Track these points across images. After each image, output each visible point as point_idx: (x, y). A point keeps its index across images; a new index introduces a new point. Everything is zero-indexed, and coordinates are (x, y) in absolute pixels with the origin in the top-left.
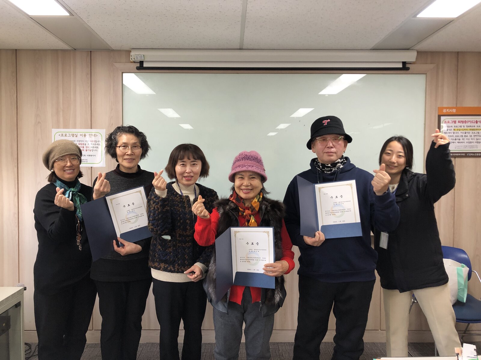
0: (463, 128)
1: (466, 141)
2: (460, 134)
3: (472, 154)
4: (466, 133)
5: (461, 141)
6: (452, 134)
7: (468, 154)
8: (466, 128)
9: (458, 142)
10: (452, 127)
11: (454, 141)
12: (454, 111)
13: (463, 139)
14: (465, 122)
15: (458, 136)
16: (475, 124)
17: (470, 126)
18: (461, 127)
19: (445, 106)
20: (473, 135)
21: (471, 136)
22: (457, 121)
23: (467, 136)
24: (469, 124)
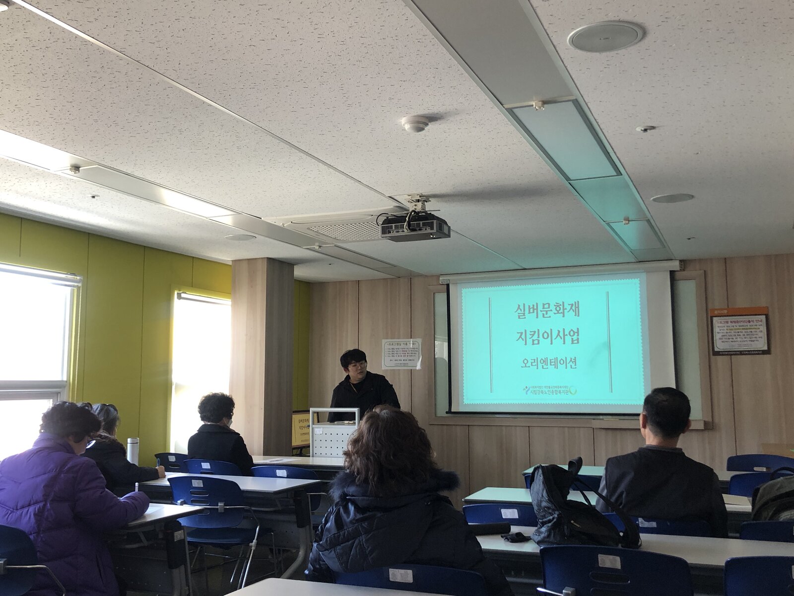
0: (735, 327)
1: (739, 339)
2: (733, 334)
3: (747, 352)
4: (738, 332)
5: (735, 340)
6: (725, 334)
7: (743, 353)
8: (738, 327)
9: (732, 341)
10: (724, 327)
11: (727, 340)
12: (726, 312)
13: (736, 338)
14: (738, 322)
15: (731, 336)
16: (749, 324)
17: (743, 326)
18: (733, 326)
19: (716, 308)
20: (745, 334)
21: (744, 335)
22: (729, 321)
23: (740, 335)
24: (742, 324)
